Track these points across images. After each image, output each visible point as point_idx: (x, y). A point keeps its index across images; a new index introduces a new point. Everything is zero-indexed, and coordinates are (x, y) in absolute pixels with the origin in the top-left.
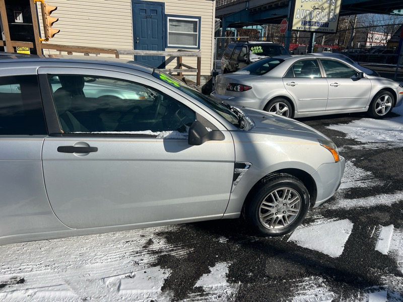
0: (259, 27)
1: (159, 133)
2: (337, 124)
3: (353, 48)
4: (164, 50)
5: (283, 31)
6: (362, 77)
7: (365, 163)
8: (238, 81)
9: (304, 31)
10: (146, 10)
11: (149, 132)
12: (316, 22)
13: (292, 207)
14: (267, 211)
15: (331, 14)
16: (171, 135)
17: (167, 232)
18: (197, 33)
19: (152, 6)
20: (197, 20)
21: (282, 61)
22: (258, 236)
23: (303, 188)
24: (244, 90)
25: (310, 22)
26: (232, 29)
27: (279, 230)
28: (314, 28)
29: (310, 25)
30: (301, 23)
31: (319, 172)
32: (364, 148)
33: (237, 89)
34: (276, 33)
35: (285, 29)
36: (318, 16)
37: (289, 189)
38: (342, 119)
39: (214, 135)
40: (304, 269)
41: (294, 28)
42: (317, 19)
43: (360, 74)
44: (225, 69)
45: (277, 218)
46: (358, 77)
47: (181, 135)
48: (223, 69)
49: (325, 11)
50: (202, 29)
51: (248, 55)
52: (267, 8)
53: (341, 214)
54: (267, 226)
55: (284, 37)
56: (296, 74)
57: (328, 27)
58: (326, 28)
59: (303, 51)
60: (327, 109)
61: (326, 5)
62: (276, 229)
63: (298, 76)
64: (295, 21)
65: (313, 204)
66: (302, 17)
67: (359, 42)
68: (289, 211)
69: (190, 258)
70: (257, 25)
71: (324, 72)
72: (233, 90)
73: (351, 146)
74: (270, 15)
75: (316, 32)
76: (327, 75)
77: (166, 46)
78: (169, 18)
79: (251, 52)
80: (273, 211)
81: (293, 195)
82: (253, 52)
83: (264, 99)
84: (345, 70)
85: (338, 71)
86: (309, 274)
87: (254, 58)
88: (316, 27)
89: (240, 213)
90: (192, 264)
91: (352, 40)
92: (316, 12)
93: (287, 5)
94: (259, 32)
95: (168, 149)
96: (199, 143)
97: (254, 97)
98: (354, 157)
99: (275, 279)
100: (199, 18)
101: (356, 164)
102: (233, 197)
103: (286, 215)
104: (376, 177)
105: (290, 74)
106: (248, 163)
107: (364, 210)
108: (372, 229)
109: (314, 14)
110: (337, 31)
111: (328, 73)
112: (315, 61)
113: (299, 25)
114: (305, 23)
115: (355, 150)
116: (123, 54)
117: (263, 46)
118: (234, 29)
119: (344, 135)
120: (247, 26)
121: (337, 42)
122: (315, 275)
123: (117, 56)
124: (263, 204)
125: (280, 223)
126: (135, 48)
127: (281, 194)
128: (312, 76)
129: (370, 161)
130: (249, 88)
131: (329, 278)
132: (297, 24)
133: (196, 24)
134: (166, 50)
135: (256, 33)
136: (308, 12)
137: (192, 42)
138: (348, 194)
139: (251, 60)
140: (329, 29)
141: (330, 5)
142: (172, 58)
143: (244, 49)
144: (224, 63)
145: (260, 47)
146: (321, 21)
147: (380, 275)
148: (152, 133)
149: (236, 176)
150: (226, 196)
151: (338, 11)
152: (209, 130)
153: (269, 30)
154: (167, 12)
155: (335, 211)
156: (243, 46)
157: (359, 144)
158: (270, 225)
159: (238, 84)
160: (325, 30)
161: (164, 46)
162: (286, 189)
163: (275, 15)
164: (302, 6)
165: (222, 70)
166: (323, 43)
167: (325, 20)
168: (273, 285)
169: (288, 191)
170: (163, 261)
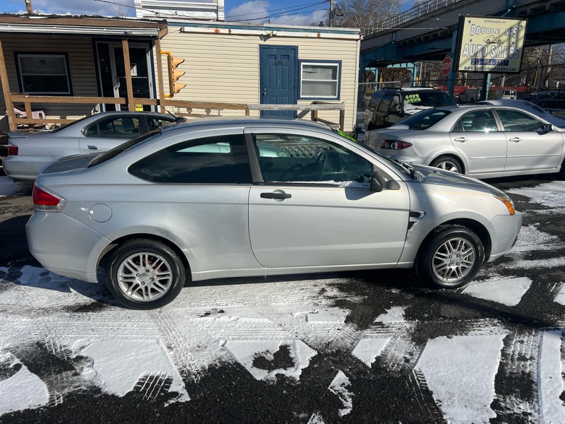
0: (410, 65)
1: (340, 182)
2: (519, 187)
3: (548, 89)
4: (296, 103)
5: (445, 72)
6: (551, 130)
7: (552, 227)
8: (395, 137)
9: (476, 72)
10: (275, 55)
11: (332, 182)
12: (490, 60)
13: (466, 259)
14: (441, 261)
15: (512, 48)
16: (351, 184)
17: (337, 284)
18: (337, 80)
19: (283, 51)
20: (337, 65)
21: (448, 113)
22: (431, 289)
23: (477, 239)
24: (403, 148)
25: (482, 60)
26: (371, 69)
27: (453, 282)
28: (488, 67)
29: (483, 64)
30: (470, 61)
31: (493, 224)
32: (551, 212)
33: (394, 146)
34: (434, 71)
35: (448, 70)
36: (494, 52)
37: (463, 239)
38: (528, 182)
39: (390, 185)
40: (479, 313)
41: (461, 68)
42: (493, 56)
43: (548, 126)
44: (371, 123)
45: (451, 269)
46: (545, 130)
47: (360, 185)
48: (368, 124)
49: (503, 46)
50: (342, 75)
51: (402, 105)
52: (422, 40)
53: (520, 273)
54: (441, 278)
55: (447, 79)
56: (465, 128)
57: (507, 65)
58: (505, 67)
59: (473, 95)
60: (506, 169)
61: (504, 38)
62: (449, 282)
63: (469, 130)
64: (462, 59)
65: (487, 258)
66: (472, 54)
67: (558, 80)
68: (463, 263)
69: (365, 303)
70: (407, 62)
71: (501, 124)
72: (390, 148)
73: (535, 211)
74: (425, 49)
75: (492, 72)
76: (505, 128)
77: (299, 98)
78: (302, 64)
79: (405, 102)
80: (446, 261)
81: (466, 247)
82: (408, 101)
83: (427, 158)
84: (528, 122)
85: (520, 124)
86: (484, 317)
87: (410, 109)
88: (492, 67)
89: (413, 262)
90: (368, 307)
91: (546, 78)
92: (491, 47)
93: (451, 36)
94: (410, 71)
95: (349, 197)
96: (379, 190)
97: (415, 155)
98: (538, 222)
99: (451, 318)
100: (340, 62)
101: (540, 229)
102: (407, 245)
103: (460, 267)
104: (562, 241)
105: (458, 128)
106: (422, 212)
107: (545, 270)
108: (552, 285)
109: (488, 49)
110: (520, 71)
111: (506, 126)
112: (490, 112)
113: (468, 64)
114: (475, 62)
115: (540, 215)
116: (254, 109)
117: (421, 94)
118: (374, 69)
119: (527, 199)
120: (393, 64)
121: (524, 81)
122: (490, 317)
123: (247, 113)
124: (437, 255)
125: (454, 275)
126: (262, 102)
127: (454, 244)
128: (487, 130)
129: (557, 225)
130: (409, 145)
131: (504, 320)
132: (465, 63)
133: (335, 70)
134: (299, 102)
135: (406, 73)
136: (479, 47)
137: (330, 91)
138: (528, 256)
139: (406, 112)
140: (509, 68)
141: (510, 37)
142: (304, 113)
143: (396, 98)
144: (369, 115)
145: (417, 95)
146: (498, 58)
147: (556, 320)
148: (335, 183)
149: (410, 224)
150: (400, 244)
151: (521, 44)
152: (386, 180)
153: (423, 68)
154: (300, 57)
155: (513, 270)
156: (394, 94)
157: (546, 209)
158: (442, 276)
159: (396, 141)
160: (503, 69)
161: (295, 98)
162: (459, 239)
163: (433, 49)
164: (471, 40)
165: (366, 125)
166: (503, 84)
167: (504, 56)
168: (449, 323)
169: (462, 242)
170: (340, 304)
